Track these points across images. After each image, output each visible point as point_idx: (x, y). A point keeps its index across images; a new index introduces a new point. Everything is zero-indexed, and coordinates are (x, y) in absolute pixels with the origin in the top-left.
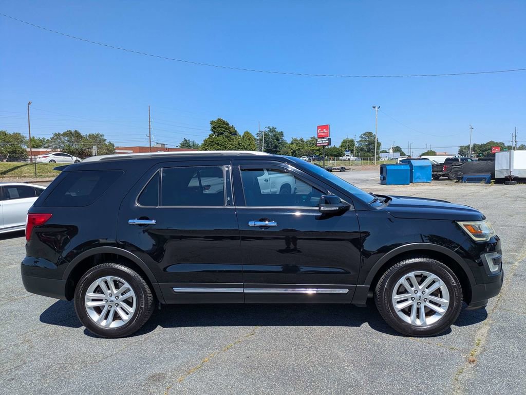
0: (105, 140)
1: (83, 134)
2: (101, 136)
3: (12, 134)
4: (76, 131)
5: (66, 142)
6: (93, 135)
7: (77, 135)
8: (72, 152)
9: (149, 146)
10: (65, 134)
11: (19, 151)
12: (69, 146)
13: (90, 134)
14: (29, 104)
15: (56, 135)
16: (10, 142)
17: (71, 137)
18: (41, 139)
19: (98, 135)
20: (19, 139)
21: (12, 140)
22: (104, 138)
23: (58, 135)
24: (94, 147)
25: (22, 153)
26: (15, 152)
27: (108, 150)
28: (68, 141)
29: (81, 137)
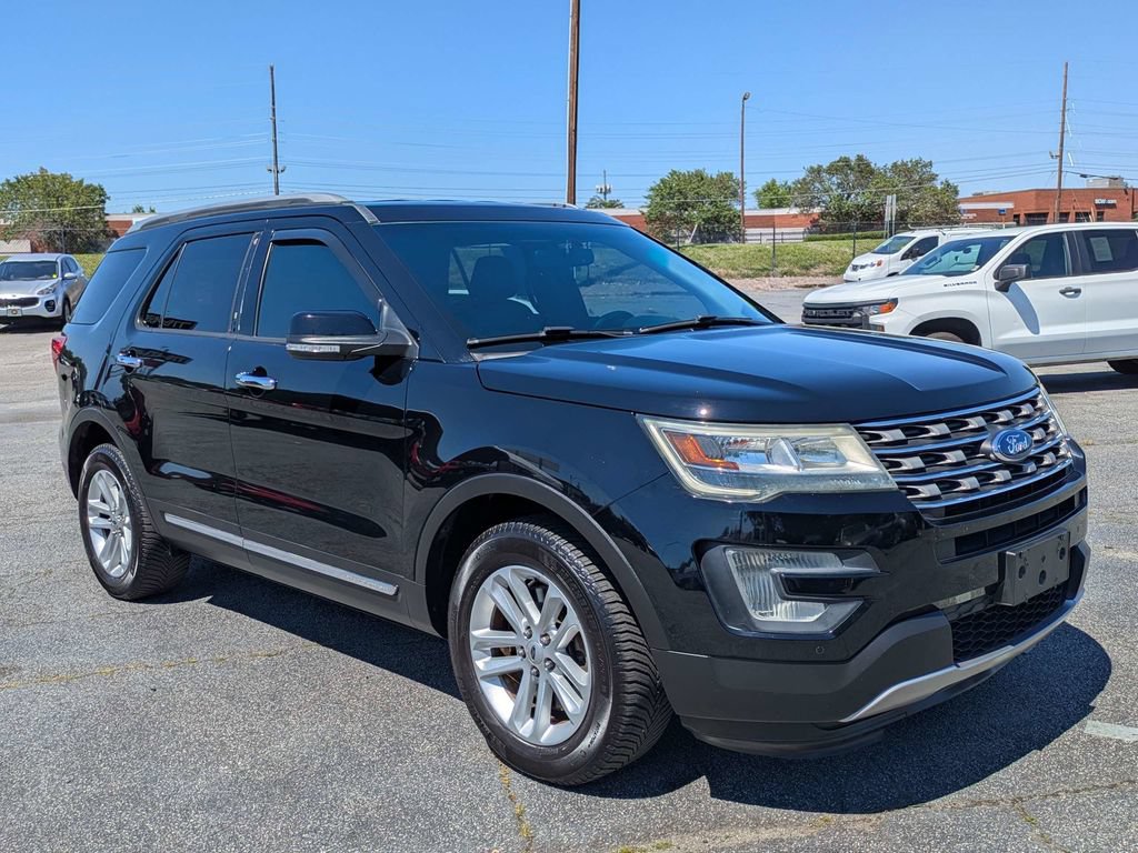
0: (933, 177)
1: (880, 165)
2: (925, 166)
3: (715, 177)
4: (860, 158)
5: (834, 187)
6: (906, 165)
7: (864, 169)
8: (847, 214)
9: (1056, 187)
10: (834, 169)
11: (725, 216)
12: (841, 198)
13: (895, 165)
14: (745, 99)
15: (812, 170)
16: (709, 196)
17: (847, 175)
18: (789, 184)
19: (917, 163)
20: (727, 188)
21: (714, 191)
22: (934, 170)
23: (816, 172)
24: (889, 197)
25: (731, 221)
26: (716, 219)
27: (938, 204)
28: (839, 185)
29: (872, 172)
